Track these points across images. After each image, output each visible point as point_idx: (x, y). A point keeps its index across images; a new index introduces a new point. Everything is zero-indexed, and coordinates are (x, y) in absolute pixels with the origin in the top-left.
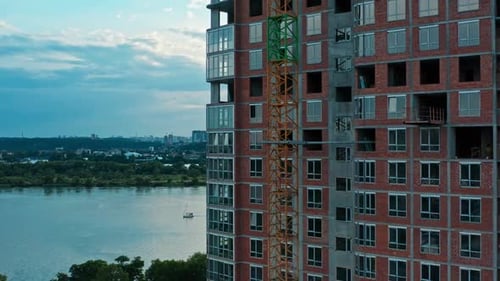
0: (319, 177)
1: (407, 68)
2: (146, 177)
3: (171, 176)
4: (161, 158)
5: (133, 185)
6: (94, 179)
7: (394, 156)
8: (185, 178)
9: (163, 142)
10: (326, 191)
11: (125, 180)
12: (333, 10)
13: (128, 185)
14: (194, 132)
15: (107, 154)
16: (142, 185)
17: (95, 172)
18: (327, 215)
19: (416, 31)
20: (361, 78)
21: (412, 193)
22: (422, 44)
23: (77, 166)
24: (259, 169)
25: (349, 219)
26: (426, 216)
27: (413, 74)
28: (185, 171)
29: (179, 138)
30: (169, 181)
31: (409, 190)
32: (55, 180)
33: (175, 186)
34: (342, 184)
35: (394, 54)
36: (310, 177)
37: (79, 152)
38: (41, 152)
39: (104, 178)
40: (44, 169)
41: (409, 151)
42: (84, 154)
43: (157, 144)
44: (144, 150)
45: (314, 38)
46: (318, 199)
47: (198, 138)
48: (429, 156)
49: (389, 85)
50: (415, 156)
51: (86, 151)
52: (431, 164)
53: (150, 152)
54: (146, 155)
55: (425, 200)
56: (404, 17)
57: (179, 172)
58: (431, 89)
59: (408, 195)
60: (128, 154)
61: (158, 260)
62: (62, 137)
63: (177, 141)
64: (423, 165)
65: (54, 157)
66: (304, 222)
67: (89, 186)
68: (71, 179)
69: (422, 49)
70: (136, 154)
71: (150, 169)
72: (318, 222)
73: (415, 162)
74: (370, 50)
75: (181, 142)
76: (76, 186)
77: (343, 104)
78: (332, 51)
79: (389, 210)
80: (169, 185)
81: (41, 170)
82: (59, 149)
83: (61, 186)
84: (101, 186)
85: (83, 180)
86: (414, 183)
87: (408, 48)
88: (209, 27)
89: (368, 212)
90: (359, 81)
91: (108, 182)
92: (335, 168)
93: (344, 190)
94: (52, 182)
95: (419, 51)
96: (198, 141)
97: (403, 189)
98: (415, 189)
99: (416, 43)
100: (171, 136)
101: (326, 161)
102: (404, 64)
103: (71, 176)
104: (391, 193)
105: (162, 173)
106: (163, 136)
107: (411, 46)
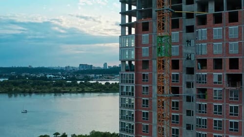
0: (178, 109)
1: (223, 61)
2: (58, 88)
3: (71, 88)
4: (64, 78)
5: (53, 93)
6: (33, 89)
7: (216, 102)
8: (78, 89)
9: (65, 69)
10: (181, 116)
11: (48, 90)
12: (185, 31)
13: (50, 92)
14: (80, 65)
15: (38, 76)
16: (57, 92)
17: (33, 86)
18: (182, 127)
19: (227, 45)
20: (199, 63)
21: (225, 119)
22: (230, 51)
23: (24, 83)
24: (147, 104)
25: (193, 129)
26: (232, 130)
27: (226, 64)
28: (77, 85)
29: (72, 67)
30: (70, 90)
31: (224, 118)
32: (13, 89)
33: (74, 92)
34: (189, 113)
35: (217, 55)
36: (173, 109)
37: (23, 75)
38: (4, 75)
39: (38, 89)
40: (7, 84)
41: (223, 99)
42: (26, 76)
43: (62, 70)
44: (56, 74)
45: (175, 44)
46: (177, 119)
47: (82, 67)
48: (233, 103)
49: (214, 69)
50: (226, 102)
51: (27, 74)
52: (235, 107)
53: (59, 75)
54: (57, 76)
55: (231, 123)
56: (222, 38)
57: (75, 86)
58: (234, 72)
59: (223, 120)
60: (48, 76)
61: (74, 135)
62: (14, 67)
63: (71, 69)
64: (230, 107)
65: (11, 78)
66: (170, 130)
67: (30, 93)
68: (21, 89)
69: (230, 53)
70: (52, 76)
71: (60, 84)
72: (177, 130)
73: (226, 105)
74: (205, 52)
75: (74, 70)
76: (24, 93)
77: (190, 75)
78: (184, 51)
79: (214, 127)
80: (70, 92)
81: (5, 85)
82: (13, 73)
83: (16, 93)
84: (36, 93)
85: (27, 90)
86: (226, 114)
87: (223, 52)
88: (120, 35)
89: (203, 127)
90: (198, 65)
91: (40, 90)
92: (186, 105)
93: (190, 116)
94: (12, 91)
95: (229, 54)
96: (82, 69)
97: (220, 117)
98: (227, 118)
99: (227, 50)
100: (69, 67)
101: (181, 102)
102: (221, 59)
103: (21, 88)
104: (215, 119)
105: (66, 86)
106: (65, 67)
107: (225, 51)
